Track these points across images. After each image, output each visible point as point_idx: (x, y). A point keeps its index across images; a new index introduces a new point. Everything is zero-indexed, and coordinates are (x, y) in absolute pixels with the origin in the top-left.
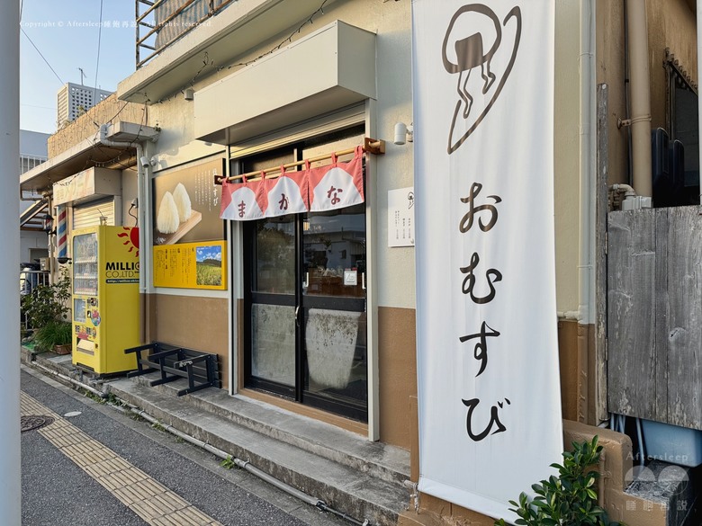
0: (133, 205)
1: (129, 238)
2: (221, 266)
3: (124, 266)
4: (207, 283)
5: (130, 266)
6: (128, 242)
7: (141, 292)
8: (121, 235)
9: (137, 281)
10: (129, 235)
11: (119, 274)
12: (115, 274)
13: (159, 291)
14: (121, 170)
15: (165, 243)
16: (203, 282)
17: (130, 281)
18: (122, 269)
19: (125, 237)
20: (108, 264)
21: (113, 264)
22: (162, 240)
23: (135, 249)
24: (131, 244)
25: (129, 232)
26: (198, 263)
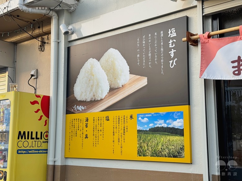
0: (32, 76)
1: (38, 106)
2: (183, 135)
3: (34, 136)
4: (156, 154)
5: (39, 136)
6: (38, 110)
7: (51, 163)
8: (33, 103)
9: (46, 151)
10: (40, 103)
11: (29, 144)
12: (26, 144)
13: (71, 163)
14: (15, 44)
15: (84, 111)
16: (149, 153)
17: (38, 151)
18: (32, 138)
19: (36, 105)
20: (20, 132)
21: (24, 132)
22: (80, 108)
23: (44, 118)
24: (41, 113)
25: (39, 100)
26: (139, 131)
